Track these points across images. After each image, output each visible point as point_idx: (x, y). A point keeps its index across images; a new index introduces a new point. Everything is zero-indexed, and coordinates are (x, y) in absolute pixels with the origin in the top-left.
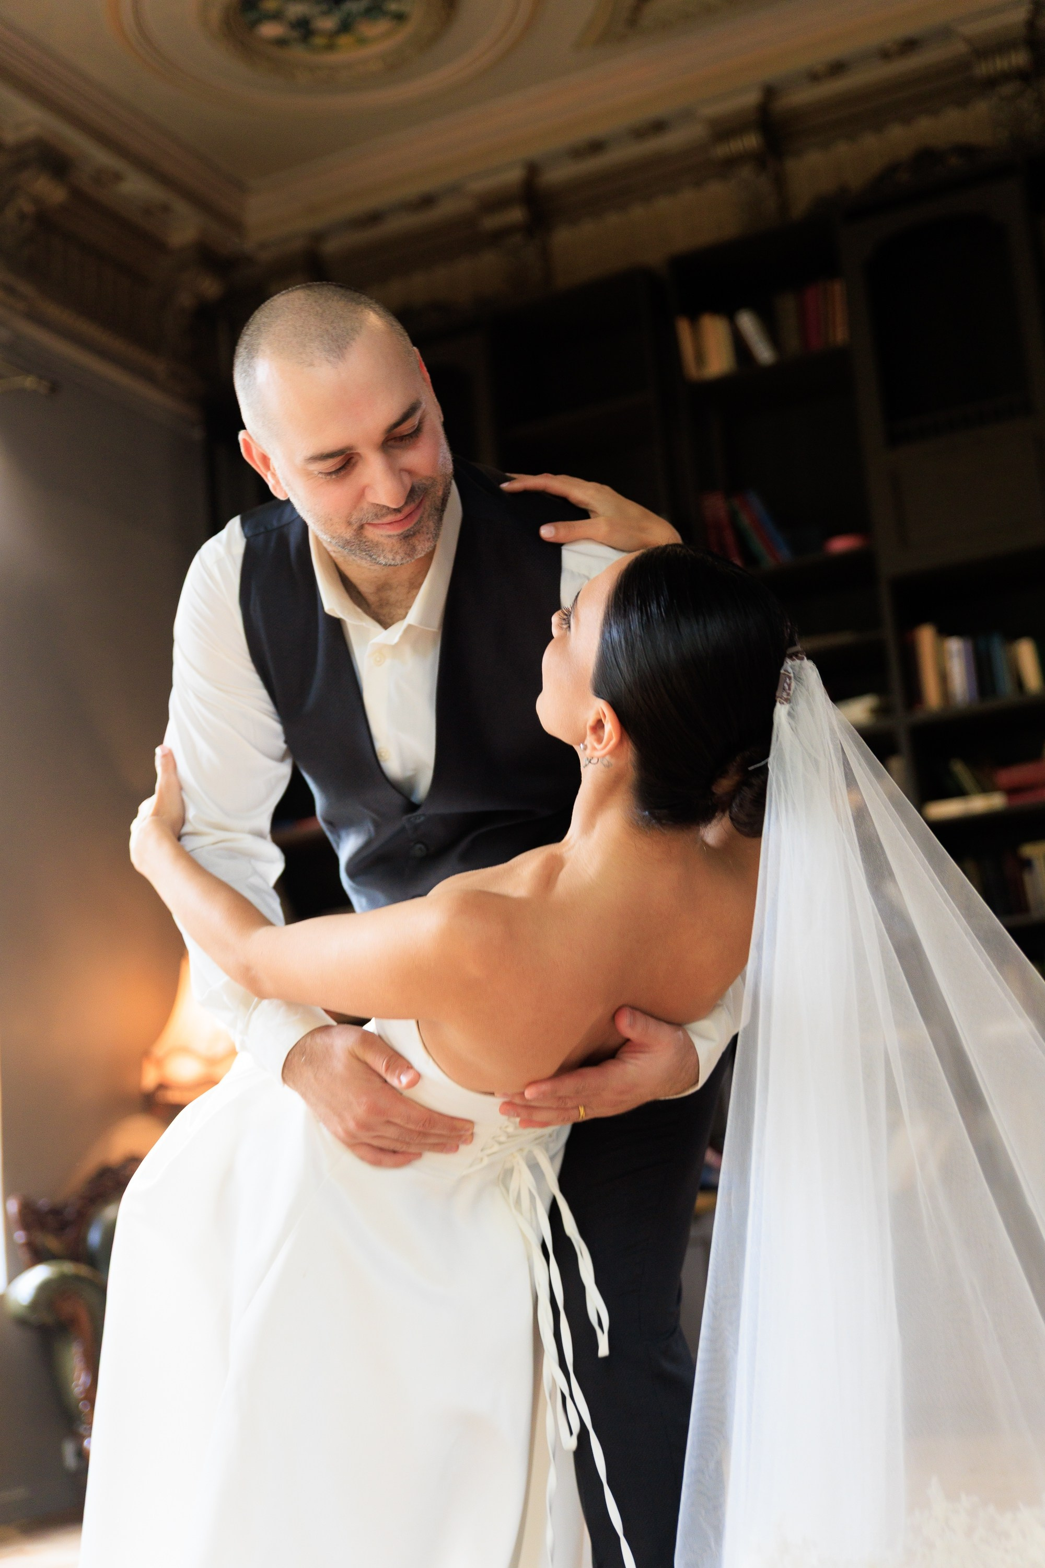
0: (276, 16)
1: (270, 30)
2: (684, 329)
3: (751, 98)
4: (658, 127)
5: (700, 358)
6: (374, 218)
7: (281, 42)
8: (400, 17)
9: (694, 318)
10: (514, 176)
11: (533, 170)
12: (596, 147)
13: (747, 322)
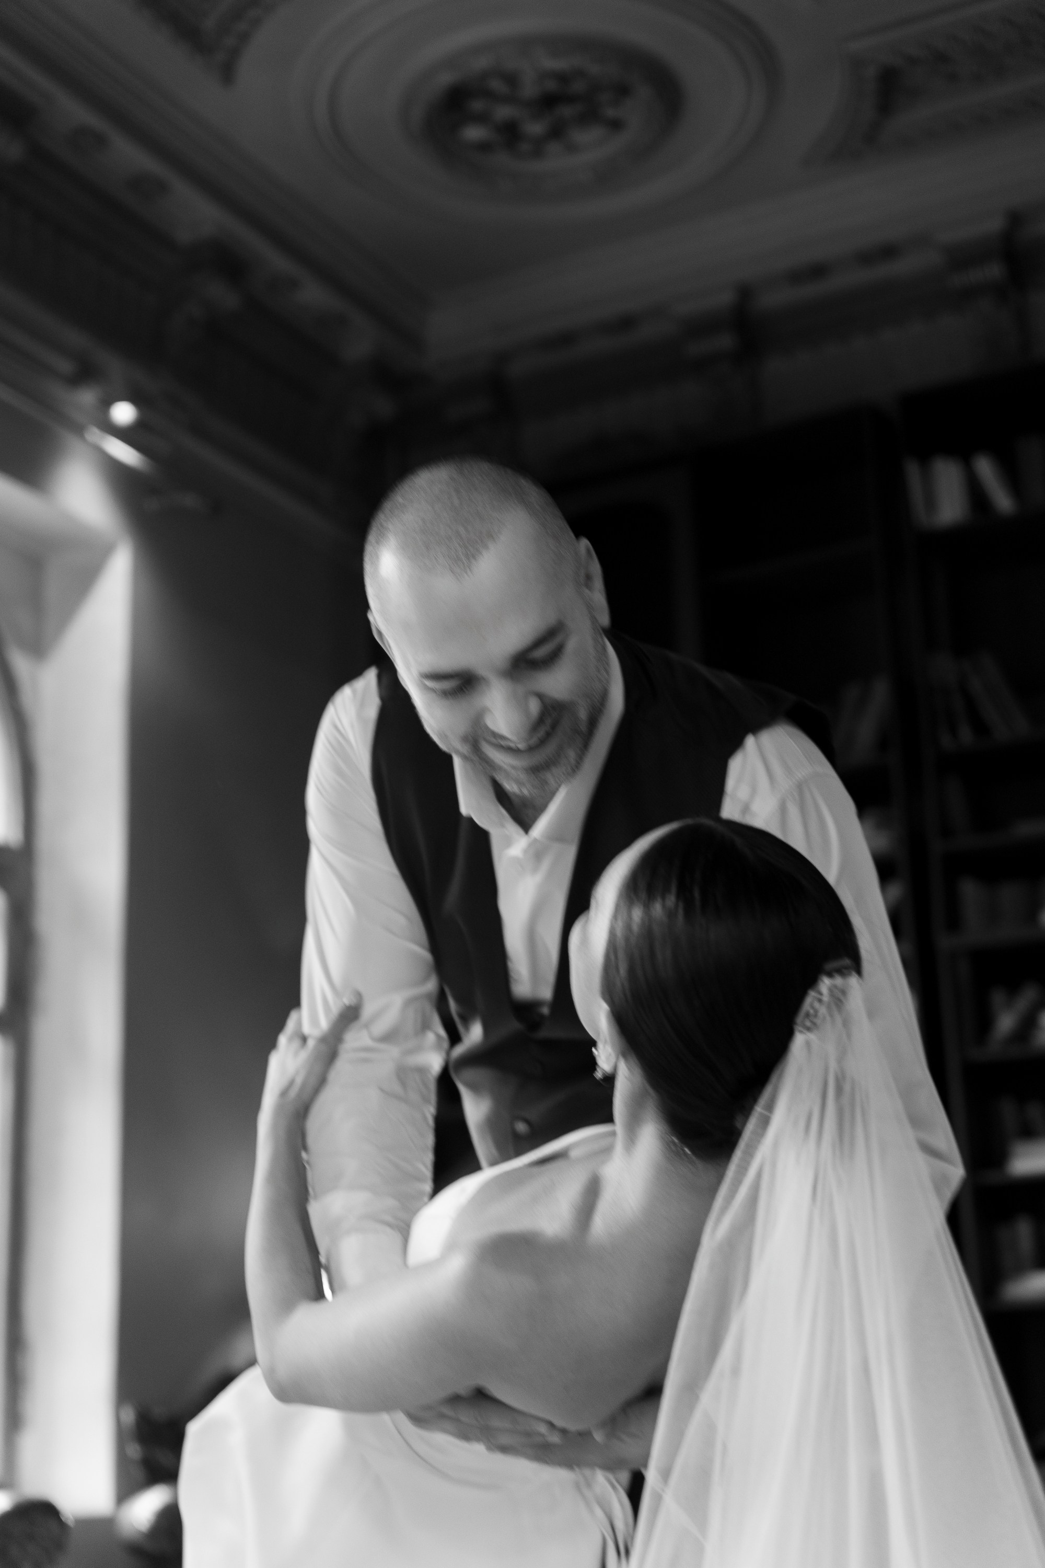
0: (482, 119)
1: (474, 133)
2: (913, 471)
3: (994, 225)
4: (888, 252)
5: (931, 502)
6: (566, 339)
7: (484, 147)
8: (616, 125)
9: (925, 457)
10: (725, 299)
11: (745, 293)
12: (818, 271)
13: (985, 468)
